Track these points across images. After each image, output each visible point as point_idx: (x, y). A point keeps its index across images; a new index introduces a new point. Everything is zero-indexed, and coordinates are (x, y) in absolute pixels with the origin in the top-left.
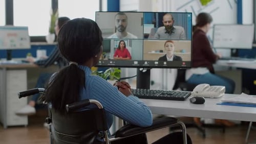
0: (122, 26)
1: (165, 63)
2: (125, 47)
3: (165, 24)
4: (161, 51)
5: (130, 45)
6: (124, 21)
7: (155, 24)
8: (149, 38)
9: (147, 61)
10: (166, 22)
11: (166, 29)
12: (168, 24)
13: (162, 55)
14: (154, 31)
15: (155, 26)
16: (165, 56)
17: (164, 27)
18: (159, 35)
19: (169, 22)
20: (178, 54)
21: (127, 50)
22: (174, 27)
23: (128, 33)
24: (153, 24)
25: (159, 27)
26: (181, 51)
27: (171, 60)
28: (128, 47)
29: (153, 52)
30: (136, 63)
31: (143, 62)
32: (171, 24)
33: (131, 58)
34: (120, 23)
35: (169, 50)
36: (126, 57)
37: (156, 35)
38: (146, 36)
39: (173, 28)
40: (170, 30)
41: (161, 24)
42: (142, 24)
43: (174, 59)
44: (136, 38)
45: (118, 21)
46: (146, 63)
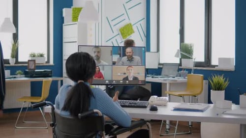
0: (97, 56)
1: (127, 82)
2: (99, 70)
3: (127, 54)
4: (125, 74)
5: (103, 70)
6: (98, 52)
7: (120, 54)
8: (116, 64)
9: (115, 81)
10: (128, 53)
11: (128, 58)
12: (129, 54)
13: (125, 76)
14: (119, 60)
15: (120, 56)
16: (127, 77)
17: (126, 57)
18: (123, 63)
19: (130, 53)
20: (136, 75)
21: (101, 73)
22: (134, 56)
23: (102, 61)
24: (119, 54)
25: (123, 56)
26: (138, 74)
27: (132, 79)
28: (101, 71)
29: (119, 74)
30: (107, 82)
31: (112, 81)
32: (131, 54)
33: (104, 78)
34: (96, 54)
35: (130, 73)
36: (100, 78)
37: (121, 62)
38: (114, 63)
39: (133, 58)
40: (131, 59)
41: (124, 55)
42: (112, 55)
43: (133, 79)
44: (107, 64)
45: (95, 52)
46: (114, 82)
